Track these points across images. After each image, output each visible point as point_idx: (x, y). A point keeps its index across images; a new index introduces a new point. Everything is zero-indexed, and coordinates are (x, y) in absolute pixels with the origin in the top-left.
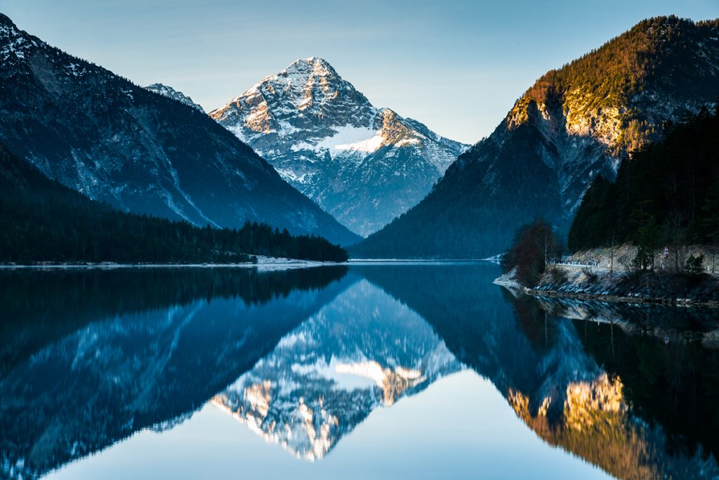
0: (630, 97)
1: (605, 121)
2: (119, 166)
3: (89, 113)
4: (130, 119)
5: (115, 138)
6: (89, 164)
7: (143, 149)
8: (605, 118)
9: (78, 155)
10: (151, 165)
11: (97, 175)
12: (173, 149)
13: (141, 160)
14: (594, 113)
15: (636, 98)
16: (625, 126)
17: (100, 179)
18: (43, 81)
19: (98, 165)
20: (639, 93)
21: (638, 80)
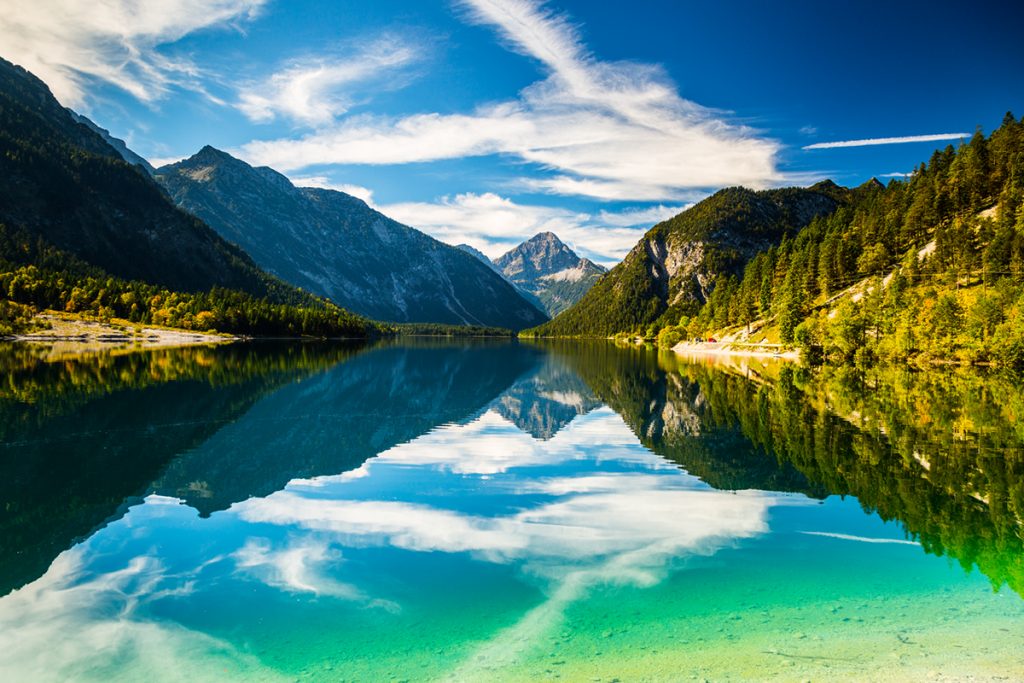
0: (710, 234)
1: (694, 250)
2: (419, 283)
3: (406, 254)
4: (428, 257)
5: (419, 268)
6: (401, 281)
7: (434, 273)
8: (694, 248)
9: (395, 276)
10: (439, 282)
11: (405, 288)
12: (453, 274)
13: (433, 280)
14: (686, 245)
15: (715, 235)
16: (706, 253)
17: (407, 289)
18: (380, 235)
19: (407, 282)
20: (717, 232)
21: (715, 223)
